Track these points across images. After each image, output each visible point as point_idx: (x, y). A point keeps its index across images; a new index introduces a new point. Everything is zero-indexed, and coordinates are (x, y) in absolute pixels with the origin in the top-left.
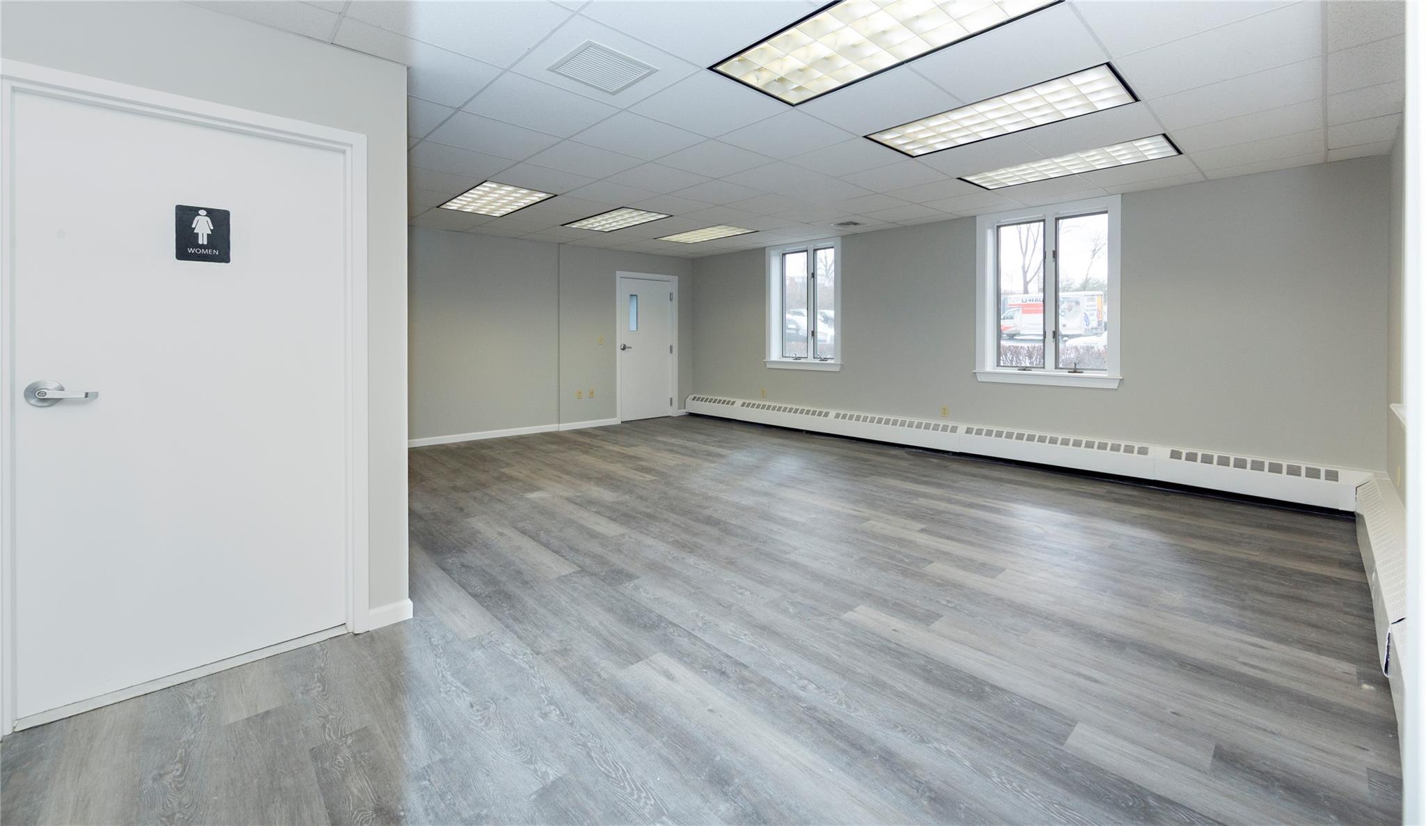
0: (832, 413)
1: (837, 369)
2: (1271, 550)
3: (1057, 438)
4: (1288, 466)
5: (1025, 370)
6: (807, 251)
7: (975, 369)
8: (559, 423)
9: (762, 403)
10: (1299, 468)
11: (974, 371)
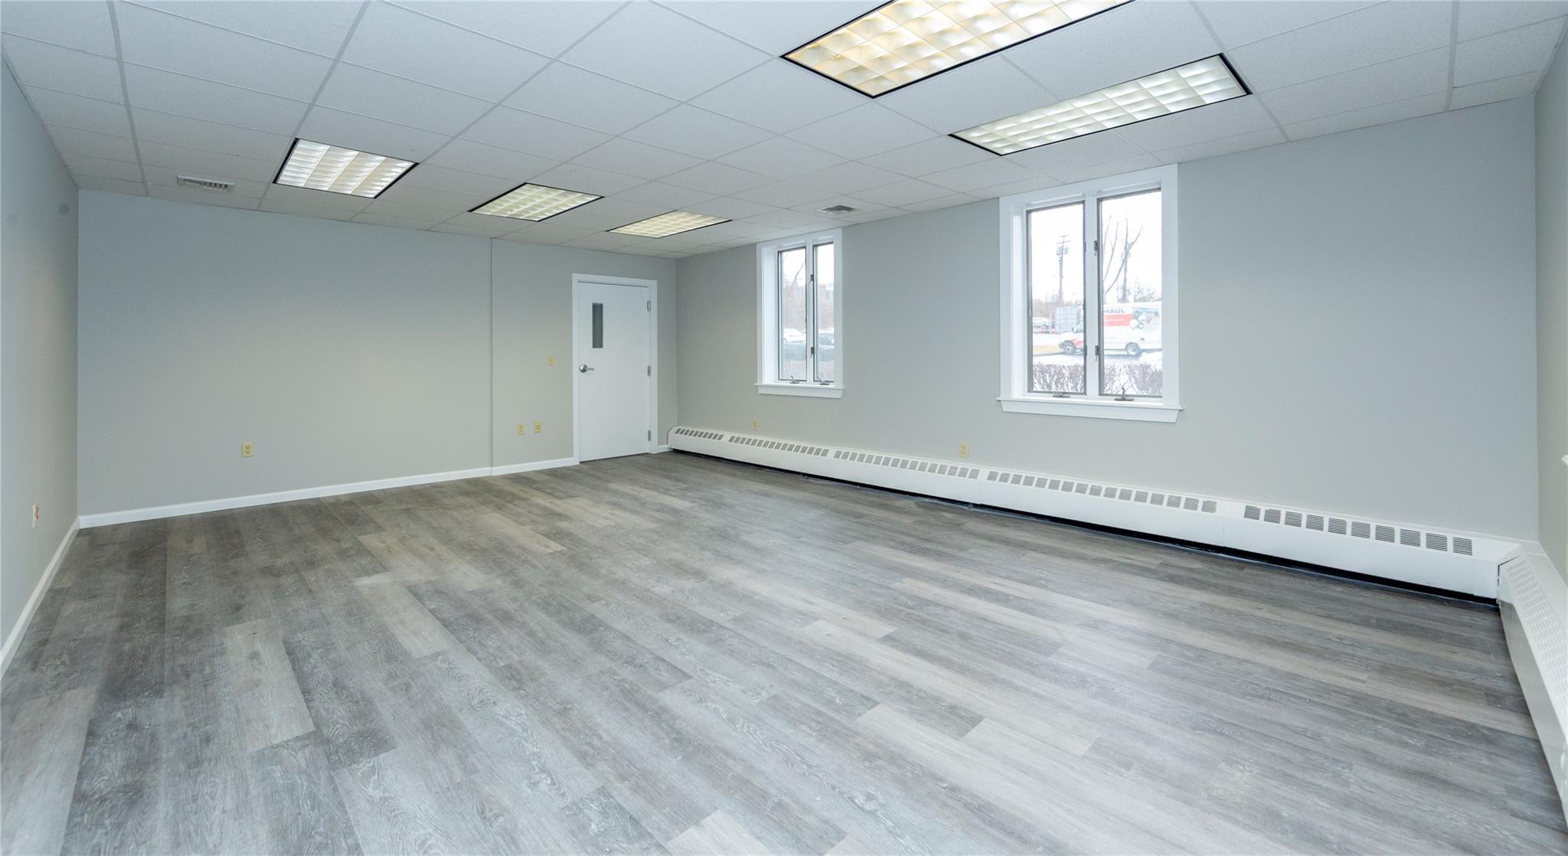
0: (832, 451)
1: (838, 395)
2: (1384, 670)
3: (1101, 488)
4: (1403, 532)
5: (1061, 396)
6: (805, 247)
7: (999, 396)
8: (492, 466)
9: (753, 437)
10: (1418, 534)
11: (998, 399)
